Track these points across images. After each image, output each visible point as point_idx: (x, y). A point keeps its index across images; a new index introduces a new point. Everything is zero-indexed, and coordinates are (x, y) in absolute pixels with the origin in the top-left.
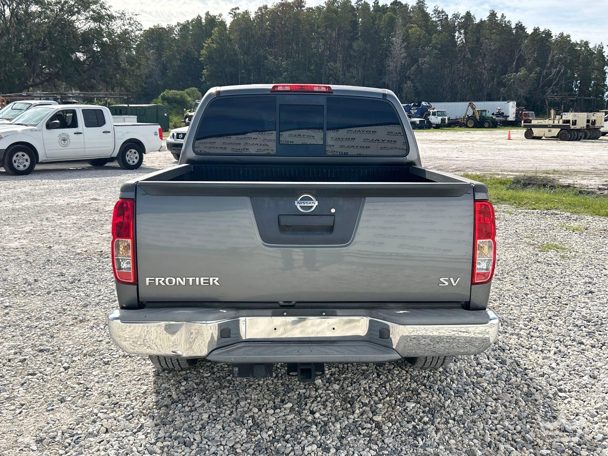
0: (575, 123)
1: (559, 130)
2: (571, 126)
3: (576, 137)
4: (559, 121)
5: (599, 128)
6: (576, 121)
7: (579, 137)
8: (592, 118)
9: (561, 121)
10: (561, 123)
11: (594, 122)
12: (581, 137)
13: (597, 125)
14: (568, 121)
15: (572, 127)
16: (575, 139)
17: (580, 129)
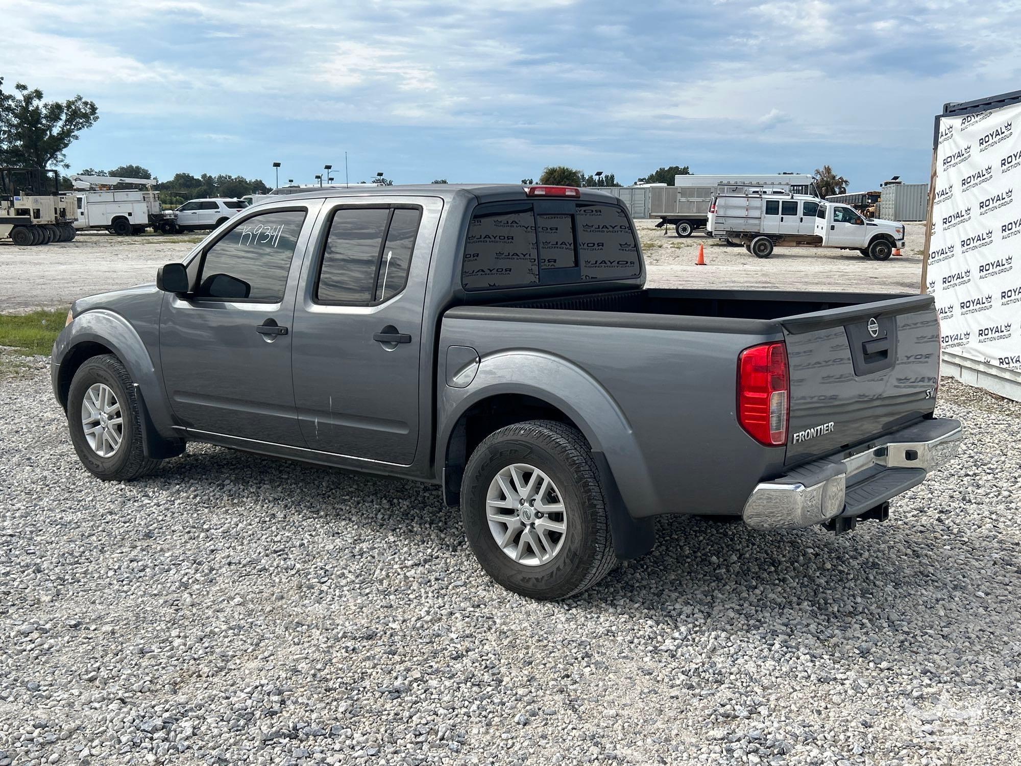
0: (37, 214)
1: (10, 227)
2: (32, 219)
3: (41, 238)
4: (8, 212)
5: (71, 222)
6: (38, 210)
7: (47, 239)
8: (61, 206)
9: (12, 211)
10: (13, 215)
11: (63, 213)
12: (49, 238)
13: (69, 217)
14: (26, 212)
15: (35, 221)
16: (40, 241)
17: (46, 225)
